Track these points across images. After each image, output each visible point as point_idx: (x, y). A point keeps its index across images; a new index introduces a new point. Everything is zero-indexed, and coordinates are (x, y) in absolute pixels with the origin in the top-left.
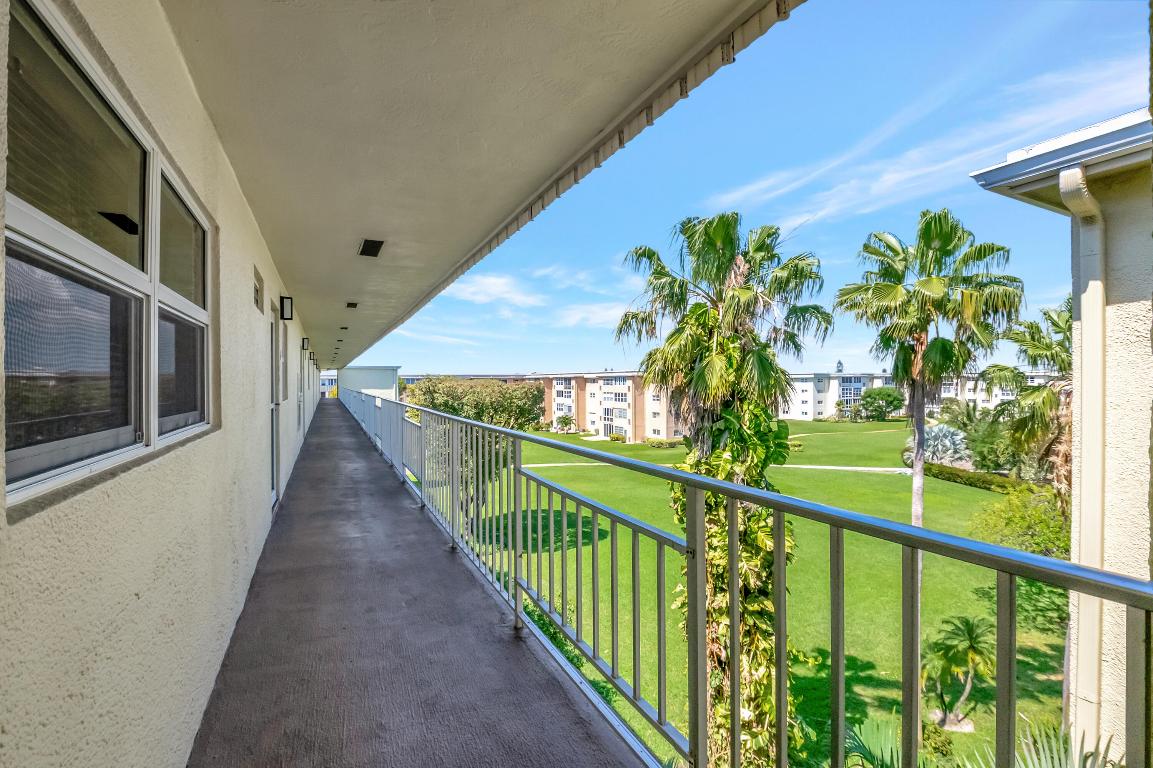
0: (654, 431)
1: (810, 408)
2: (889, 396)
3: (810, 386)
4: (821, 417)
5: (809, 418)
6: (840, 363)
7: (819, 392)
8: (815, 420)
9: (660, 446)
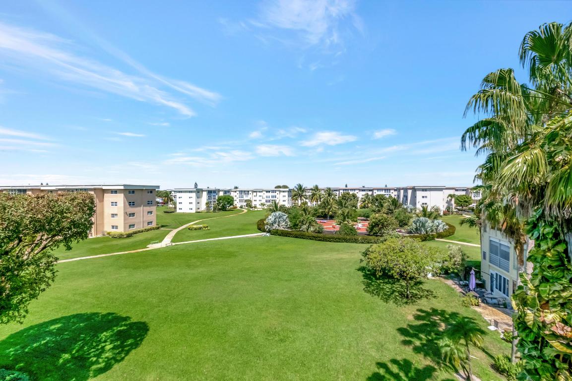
0: (113, 227)
1: (194, 206)
2: (229, 199)
3: (194, 195)
4: (199, 210)
5: (194, 211)
6: (196, 184)
7: (198, 198)
8: (197, 212)
9: (121, 237)
